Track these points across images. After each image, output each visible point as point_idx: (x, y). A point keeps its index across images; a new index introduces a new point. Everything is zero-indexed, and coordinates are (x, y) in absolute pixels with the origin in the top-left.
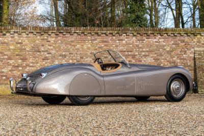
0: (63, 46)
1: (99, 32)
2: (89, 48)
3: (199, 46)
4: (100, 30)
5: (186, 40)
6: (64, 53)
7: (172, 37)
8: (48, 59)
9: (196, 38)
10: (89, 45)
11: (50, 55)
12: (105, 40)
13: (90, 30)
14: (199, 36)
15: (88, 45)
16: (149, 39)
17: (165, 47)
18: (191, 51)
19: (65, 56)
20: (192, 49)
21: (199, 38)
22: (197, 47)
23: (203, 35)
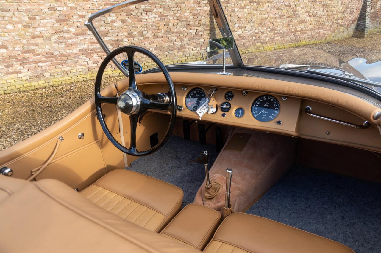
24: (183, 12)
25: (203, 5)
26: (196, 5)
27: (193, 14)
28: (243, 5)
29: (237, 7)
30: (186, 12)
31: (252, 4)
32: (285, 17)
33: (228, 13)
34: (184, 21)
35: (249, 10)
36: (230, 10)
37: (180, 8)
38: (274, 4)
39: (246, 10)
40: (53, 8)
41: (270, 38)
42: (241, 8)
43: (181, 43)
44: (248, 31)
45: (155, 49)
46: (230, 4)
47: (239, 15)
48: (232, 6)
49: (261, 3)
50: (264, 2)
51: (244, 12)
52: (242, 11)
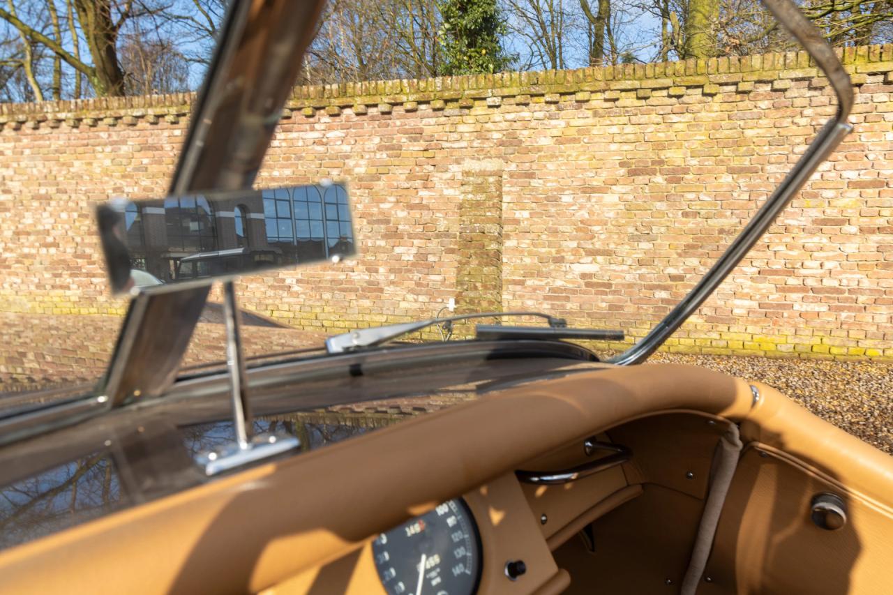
0: (39, 169)
1: (122, 112)
2: (106, 172)
3: (480, 154)
4: (125, 107)
5: (428, 131)
6: (43, 191)
7: (373, 118)
8: (7, 210)
9: (470, 119)
10: (108, 162)
11: (10, 197)
12: (150, 141)
13: (95, 108)
14: (479, 109)
15: (103, 160)
16: (290, 131)
17: (351, 163)
18: (447, 175)
19: (47, 199)
20: (454, 168)
21: (481, 117)
22: (473, 159)
23: (494, 101)
24: (377, 199)
25: (438, 185)
26: (418, 183)
27: (411, 207)
28: (597, 183)
29: (568, 189)
30: (384, 201)
31: (641, 179)
32: (853, 229)
33: (535, 205)
34: (379, 222)
35: (630, 197)
36: (544, 196)
37: (367, 191)
39: (610, 198)
40: (119, 188)
41: (754, 304)
42: (590, 190)
43: (367, 278)
44: (625, 268)
45: (298, 281)
46: (541, 181)
47: (584, 214)
48: (549, 184)
49: (689, 177)
50: (709, 172)
51: (604, 205)
52: (593, 200)
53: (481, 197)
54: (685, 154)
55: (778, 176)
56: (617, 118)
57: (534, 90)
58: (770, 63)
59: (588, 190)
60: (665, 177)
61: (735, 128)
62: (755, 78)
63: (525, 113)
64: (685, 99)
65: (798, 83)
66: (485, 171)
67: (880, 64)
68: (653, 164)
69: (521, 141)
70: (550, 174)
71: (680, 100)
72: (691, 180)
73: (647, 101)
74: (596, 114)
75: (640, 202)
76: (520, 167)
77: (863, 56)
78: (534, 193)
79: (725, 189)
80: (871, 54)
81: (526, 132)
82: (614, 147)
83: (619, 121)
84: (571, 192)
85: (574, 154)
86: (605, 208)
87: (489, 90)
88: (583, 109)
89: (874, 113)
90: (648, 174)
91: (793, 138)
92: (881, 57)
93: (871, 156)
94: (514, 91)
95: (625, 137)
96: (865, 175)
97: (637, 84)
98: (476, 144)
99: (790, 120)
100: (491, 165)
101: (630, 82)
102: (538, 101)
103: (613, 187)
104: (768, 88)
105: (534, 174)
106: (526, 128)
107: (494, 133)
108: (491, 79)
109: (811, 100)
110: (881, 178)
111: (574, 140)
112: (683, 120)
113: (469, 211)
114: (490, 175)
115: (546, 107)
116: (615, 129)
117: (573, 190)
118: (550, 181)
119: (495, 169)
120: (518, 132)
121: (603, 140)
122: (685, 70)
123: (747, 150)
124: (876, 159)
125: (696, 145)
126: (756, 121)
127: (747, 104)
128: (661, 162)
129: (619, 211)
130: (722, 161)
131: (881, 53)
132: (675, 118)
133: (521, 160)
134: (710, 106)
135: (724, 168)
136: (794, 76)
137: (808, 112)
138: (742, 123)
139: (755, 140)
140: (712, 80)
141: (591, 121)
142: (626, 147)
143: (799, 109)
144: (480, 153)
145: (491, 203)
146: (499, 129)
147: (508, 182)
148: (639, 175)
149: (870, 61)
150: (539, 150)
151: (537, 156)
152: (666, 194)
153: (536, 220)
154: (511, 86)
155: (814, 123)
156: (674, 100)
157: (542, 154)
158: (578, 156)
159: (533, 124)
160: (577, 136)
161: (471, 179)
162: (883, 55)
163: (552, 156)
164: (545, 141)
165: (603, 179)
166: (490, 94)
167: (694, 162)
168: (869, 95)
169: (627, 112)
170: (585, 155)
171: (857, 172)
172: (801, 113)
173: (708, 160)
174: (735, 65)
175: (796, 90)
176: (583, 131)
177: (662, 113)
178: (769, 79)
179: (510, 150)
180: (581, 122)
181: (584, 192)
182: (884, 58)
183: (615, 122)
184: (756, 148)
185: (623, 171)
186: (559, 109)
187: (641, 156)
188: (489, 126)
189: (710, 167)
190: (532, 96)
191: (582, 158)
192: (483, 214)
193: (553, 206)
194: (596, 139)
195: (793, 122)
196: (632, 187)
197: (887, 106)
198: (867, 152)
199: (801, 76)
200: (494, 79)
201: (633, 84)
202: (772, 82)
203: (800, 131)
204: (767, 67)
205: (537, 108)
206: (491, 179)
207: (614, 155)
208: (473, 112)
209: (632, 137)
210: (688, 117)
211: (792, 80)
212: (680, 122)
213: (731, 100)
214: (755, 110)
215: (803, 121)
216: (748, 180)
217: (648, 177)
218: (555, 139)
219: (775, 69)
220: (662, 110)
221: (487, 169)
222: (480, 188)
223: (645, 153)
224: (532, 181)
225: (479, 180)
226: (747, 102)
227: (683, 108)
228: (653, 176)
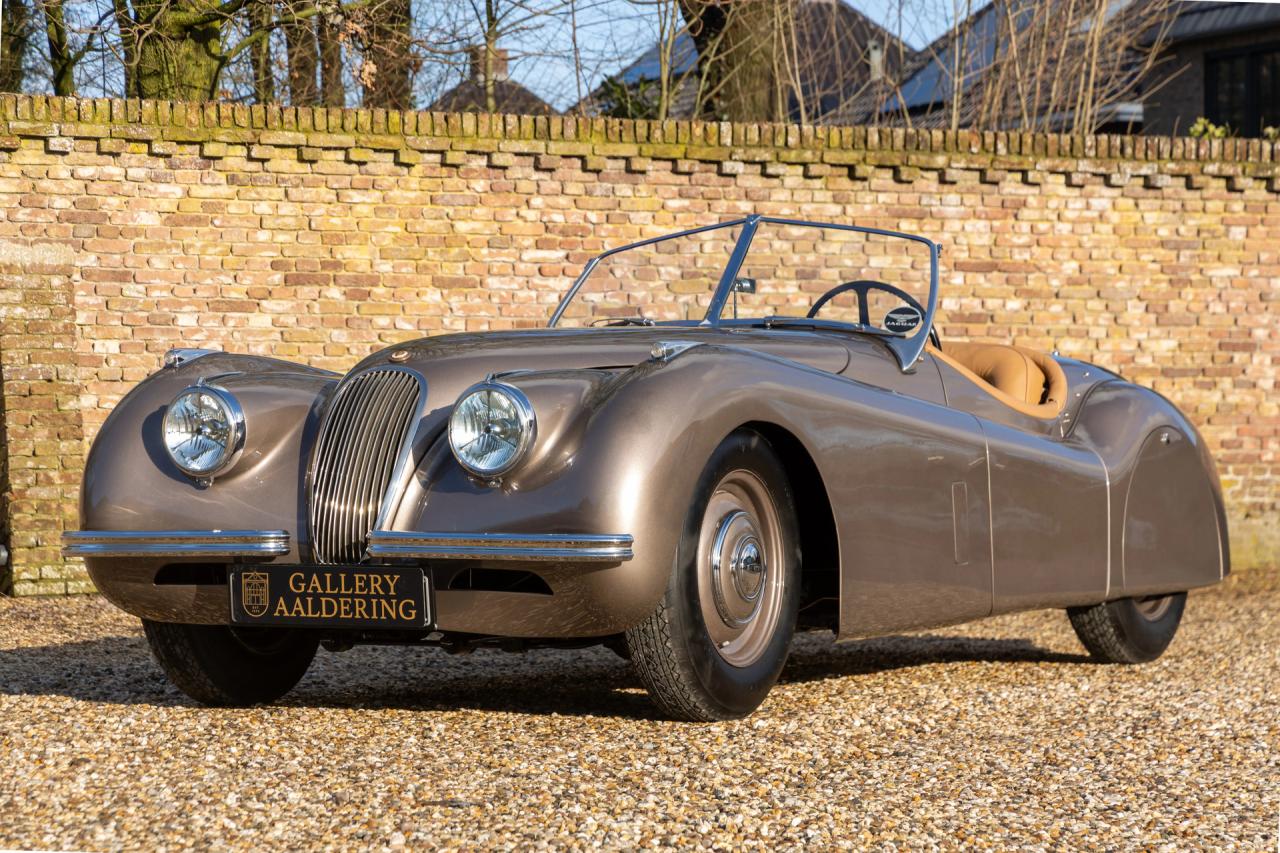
9: (11, 171)
14: (30, 155)
21: (30, 168)
22: (16, 242)
23: (63, 145)
28: (236, 294)
29: (188, 304)
31: (307, 291)
33: (128, 330)
35: (291, 320)
36: (145, 314)
38: (495, 300)
39: (259, 321)
42: (225, 307)
46: (141, 288)
48: (155, 294)
49: (379, 290)
50: (409, 283)
51: (250, 333)
52: (231, 323)
53: (40, 313)
54: (372, 253)
55: (503, 293)
56: (267, 190)
57: (133, 133)
58: (486, 128)
59: (221, 306)
60: (343, 289)
61: (441, 218)
62: (468, 147)
63: (114, 170)
64: (370, 167)
65: (521, 158)
66: (42, 266)
67: (620, 146)
68: (323, 268)
69: (105, 217)
70: (157, 275)
71: (363, 168)
72: (383, 296)
73: (314, 166)
74: (232, 180)
75: (306, 328)
76: (105, 262)
77: (600, 133)
78: (128, 309)
79: (432, 311)
80: (609, 132)
81: (115, 201)
82: (263, 236)
83: (270, 194)
84: (195, 308)
85: (199, 244)
86: (250, 338)
87: (55, 126)
88: (211, 170)
89: (618, 211)
90: (317, 283)
91: (520, 239)
92: (621, 136)
93: (618, 273)
94: (100, 130)
95: (279, 221)
96: (612, 297)
97: (301, 138)
98: (22, 215)
99: (514, 211)
100: (51, 255)
101: (290, 135)
102: (136, 150)
103: (264, 303)
104: (483, 161)
105: (127, 274)
106: (114, 193)
107: (54, 197)
108: (59, 106)
109: (538, 186)
110: (633, 304)
111: (197, 221)
112: (368, 200)
113: (20, 341)
114: (53, 273)
115: (150, 161)
116: (264, 208)
117: (198, 306)
118: (156, 288)
119: (62, 262)
120: (99, 199)
121: (245, 223)
122: (372, 123)
123: (460, 253)
124: (625, 276)
125: (387, 242)
126: (468, 208)
127: (456, 182)
128: (337, 265)
129: (273, 344)
130: (426, 267)
131: (621, 131)
132: (356, 196)
133: (107, 250)
134: (407, 182)
135: (428, 278)
136: (517, 150)
137: (537, 201)
138: (450, 211)
139: (469, 238)
140: (410, 143)
141: (226, 190)
142: (281, 238)
143: (525, 197)
144: (29, 232)
145: (60, 325)
146: (64, 191)
147: (82, 287)
148: (304, 284)
149: (608, 140)
150: (137, 232)
151: (133, 242)
152: (345, 316)
153: (133, 357)
154: (93, 122)
155: (545, 219)
156: (354, 167)
157: (142, 239)
158: (205, 247)
159: (127, 187)
160: (201, 213)
161: (18, 278)
162: (623, 134)
163: (161, 246)
164: (147, 219)
165: (245, 289)
166: (56, 132)
167: (385, 267)
168: (610, 185)
169: (284, 181)
170: (216, 246)
171: (602, 295)
172: (527, 202)
173: (406, 265)
174: (441, 125)
175: (519, 169)
176: (212, 206)
177: (336, 186)
178: (486, 150)
179: (85, 230)
180: (207, 191)
181: (217, 310)
182: (624, 139)
183: (265, 196)
184: (472, 251)
185: (278, 277)
186: (171, 167)
187: (306, 254)
188: (45, 184)
189: (409, 276)
190: (129, 141)
191: (211, 250)
192: (48, 345)
193: (163, 332)
194: (235, 222)
195: (518, 214)
196: (294, 304)
197: (633, 203)
198: (612, 265)
199: (526, 150)
200: (63, 107)
201: (295, 138)
202: (489, 155)
203: (528, 228)
204: (483, 132)
205: (133, 162)
206: (56, 281)
207: (265, 249)
208: (16, 157)
209: (291, 222)
210: (375, 196)
211: (517, 154)
212: (364, 203)
213: (435, 174)
214: (467, 192)
215: (531, 215)
216: (463, 298)
217: (316, 288)
218: (165, 216)
219: (492, 137)
220: (337, 181)
221: (46, 262)
222: (34, 297)
223: (312, 250)
224: (125, 286)
225: (34, 282)
226: (456, 179)
227: (367, 180)
228: (324, 288)
